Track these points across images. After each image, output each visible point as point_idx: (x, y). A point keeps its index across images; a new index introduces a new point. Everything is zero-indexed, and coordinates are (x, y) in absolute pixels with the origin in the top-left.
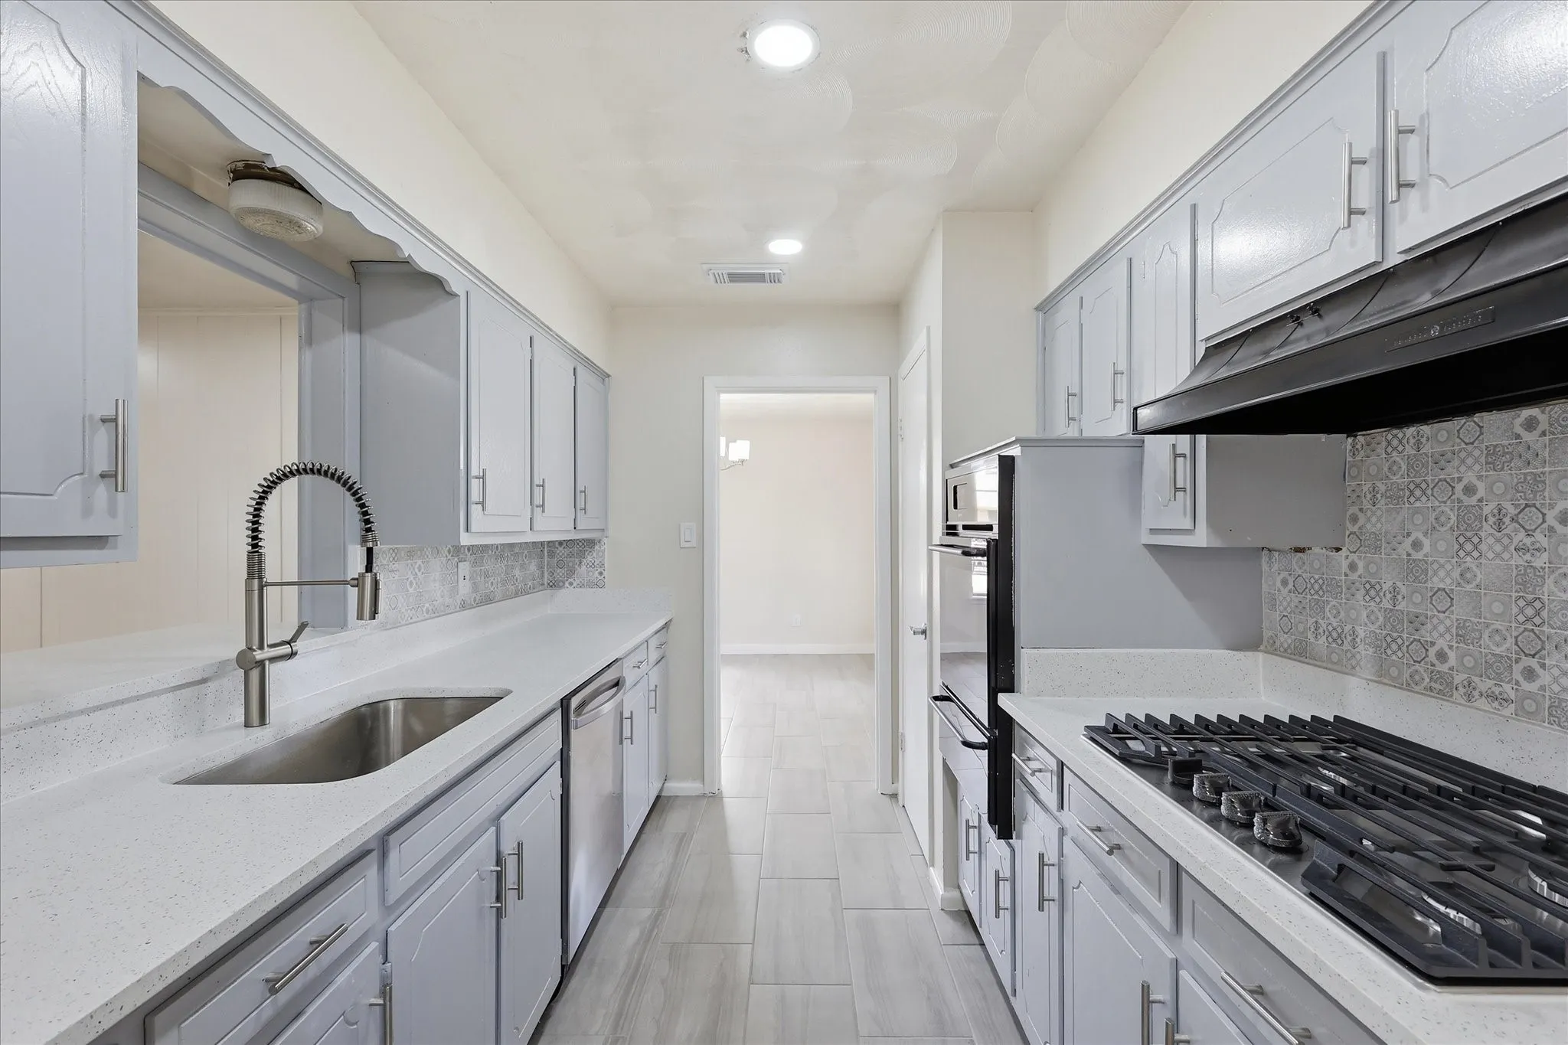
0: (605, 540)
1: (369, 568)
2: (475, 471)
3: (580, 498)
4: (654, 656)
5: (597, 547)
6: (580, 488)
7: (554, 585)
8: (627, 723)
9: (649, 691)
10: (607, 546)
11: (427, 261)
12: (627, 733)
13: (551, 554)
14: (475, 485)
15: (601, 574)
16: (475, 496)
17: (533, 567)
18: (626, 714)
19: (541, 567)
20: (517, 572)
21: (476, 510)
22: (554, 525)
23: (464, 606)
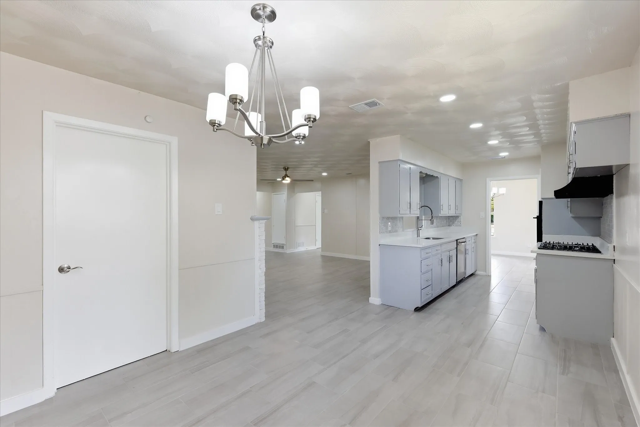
0: (461, 216)
1: (432, 218)
2: (441, 204)
3: (457, 207)
4: (473, 241)
5: (459, 218)
6: (456, 205)
7: (449, 226)
8: (467, 251)
9: (472, 248)
10: (462, 217)
11: (435, 175)
12: (467, 253)
13: (449, 219)
14: (441, 206)
15: (460, 223)
16: (441, 208)
17: (445, 221)
18: (467, 249)
19: (447, 221)
20: (443, 222)
21: (441, 210)
22: (452, 213)
23: (435, 227)
